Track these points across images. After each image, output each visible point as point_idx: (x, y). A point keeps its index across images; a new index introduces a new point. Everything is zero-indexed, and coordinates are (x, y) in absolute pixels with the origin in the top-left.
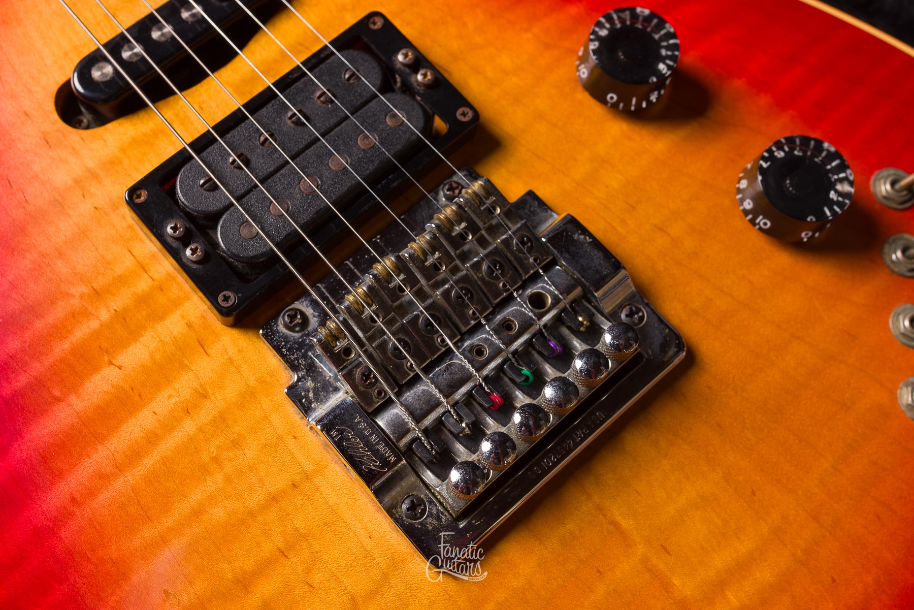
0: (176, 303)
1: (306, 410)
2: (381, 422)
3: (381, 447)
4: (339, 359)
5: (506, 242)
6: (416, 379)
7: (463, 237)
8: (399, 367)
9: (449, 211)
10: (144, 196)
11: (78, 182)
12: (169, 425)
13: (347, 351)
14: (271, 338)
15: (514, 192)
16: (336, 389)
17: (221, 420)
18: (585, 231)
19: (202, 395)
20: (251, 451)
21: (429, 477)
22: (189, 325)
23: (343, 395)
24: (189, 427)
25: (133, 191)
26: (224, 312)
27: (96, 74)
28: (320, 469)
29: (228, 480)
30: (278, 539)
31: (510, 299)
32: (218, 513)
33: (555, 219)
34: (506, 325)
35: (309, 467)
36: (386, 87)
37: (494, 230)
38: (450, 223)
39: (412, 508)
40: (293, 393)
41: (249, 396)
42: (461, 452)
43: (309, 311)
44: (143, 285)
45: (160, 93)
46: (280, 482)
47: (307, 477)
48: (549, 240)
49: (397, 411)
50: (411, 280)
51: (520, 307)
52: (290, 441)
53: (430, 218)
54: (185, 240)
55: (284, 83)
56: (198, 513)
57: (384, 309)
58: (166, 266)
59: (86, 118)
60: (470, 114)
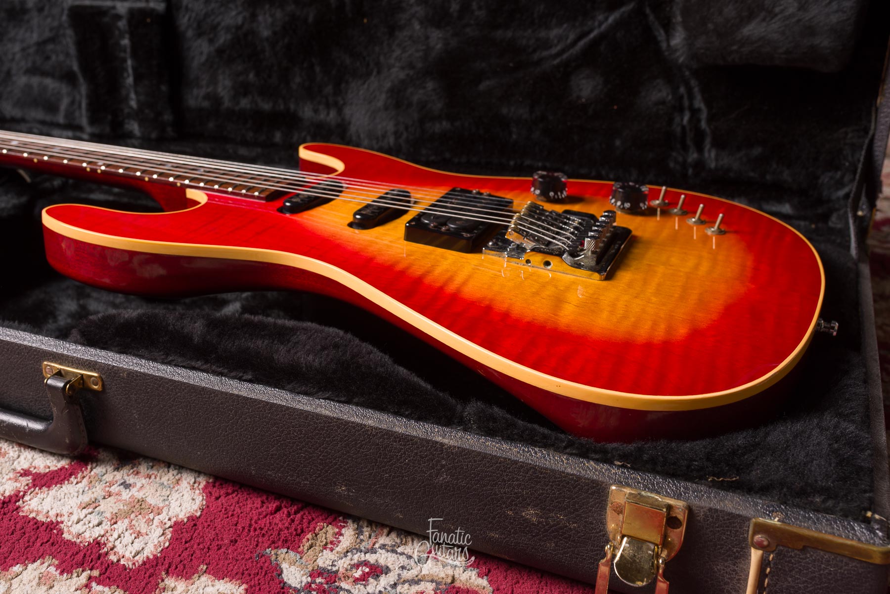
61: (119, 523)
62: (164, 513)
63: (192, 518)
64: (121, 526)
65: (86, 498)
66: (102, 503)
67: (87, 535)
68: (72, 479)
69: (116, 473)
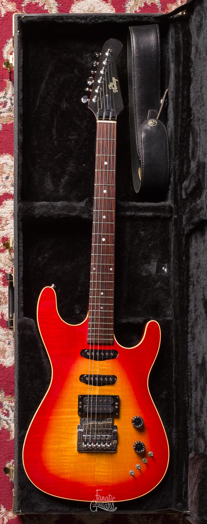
0: (75, 408)
1: (78, 429)
2: (83, 435)
3: (82, 437)
7: (105, 426)
8: (89, 432)
10: (80, 397)
11: (76, 387)
12: (65, 419)
13: (86, 428)
14: (81, 419)
15: (115, 424)
16: (82, 429)
17: (70, 422)
18: (117, 434)
19: (70, 419)
20: (70, 427)
21: (83, 443)
23: (82, 430)
24: (67, 421)
25: (80, 395)
26: (78, 413)
27: (87, 378)
28: (75, 435)
29: (66, 428)
31: (104, 434)
32: (63, 430)
33: (116, 430)
34: (102, 436)
35: (74, 433)
36: (112, 405)
37: (109, 428)
38: (105, 424)
39: (80, 444)
40: (78, 426)
41: (74, 422)
42: (88, 444)
43: (86, 420)
44: (73, 403)
45: (91, 384)
46: (71, 432)
47: (73, 434)
48: (113, 432)
49: (86, 436)
50: (97, 426)
51: (105, 436)
52: (74, 430)
53: (104, 422)
54: (81, 405)
57: (92, 427)
59: (82, 379)
60: (118, 414)
62: (4, 359)
63: (5, 367)
66: (1, 342)
68: (5, 328)
69: (12, 337)
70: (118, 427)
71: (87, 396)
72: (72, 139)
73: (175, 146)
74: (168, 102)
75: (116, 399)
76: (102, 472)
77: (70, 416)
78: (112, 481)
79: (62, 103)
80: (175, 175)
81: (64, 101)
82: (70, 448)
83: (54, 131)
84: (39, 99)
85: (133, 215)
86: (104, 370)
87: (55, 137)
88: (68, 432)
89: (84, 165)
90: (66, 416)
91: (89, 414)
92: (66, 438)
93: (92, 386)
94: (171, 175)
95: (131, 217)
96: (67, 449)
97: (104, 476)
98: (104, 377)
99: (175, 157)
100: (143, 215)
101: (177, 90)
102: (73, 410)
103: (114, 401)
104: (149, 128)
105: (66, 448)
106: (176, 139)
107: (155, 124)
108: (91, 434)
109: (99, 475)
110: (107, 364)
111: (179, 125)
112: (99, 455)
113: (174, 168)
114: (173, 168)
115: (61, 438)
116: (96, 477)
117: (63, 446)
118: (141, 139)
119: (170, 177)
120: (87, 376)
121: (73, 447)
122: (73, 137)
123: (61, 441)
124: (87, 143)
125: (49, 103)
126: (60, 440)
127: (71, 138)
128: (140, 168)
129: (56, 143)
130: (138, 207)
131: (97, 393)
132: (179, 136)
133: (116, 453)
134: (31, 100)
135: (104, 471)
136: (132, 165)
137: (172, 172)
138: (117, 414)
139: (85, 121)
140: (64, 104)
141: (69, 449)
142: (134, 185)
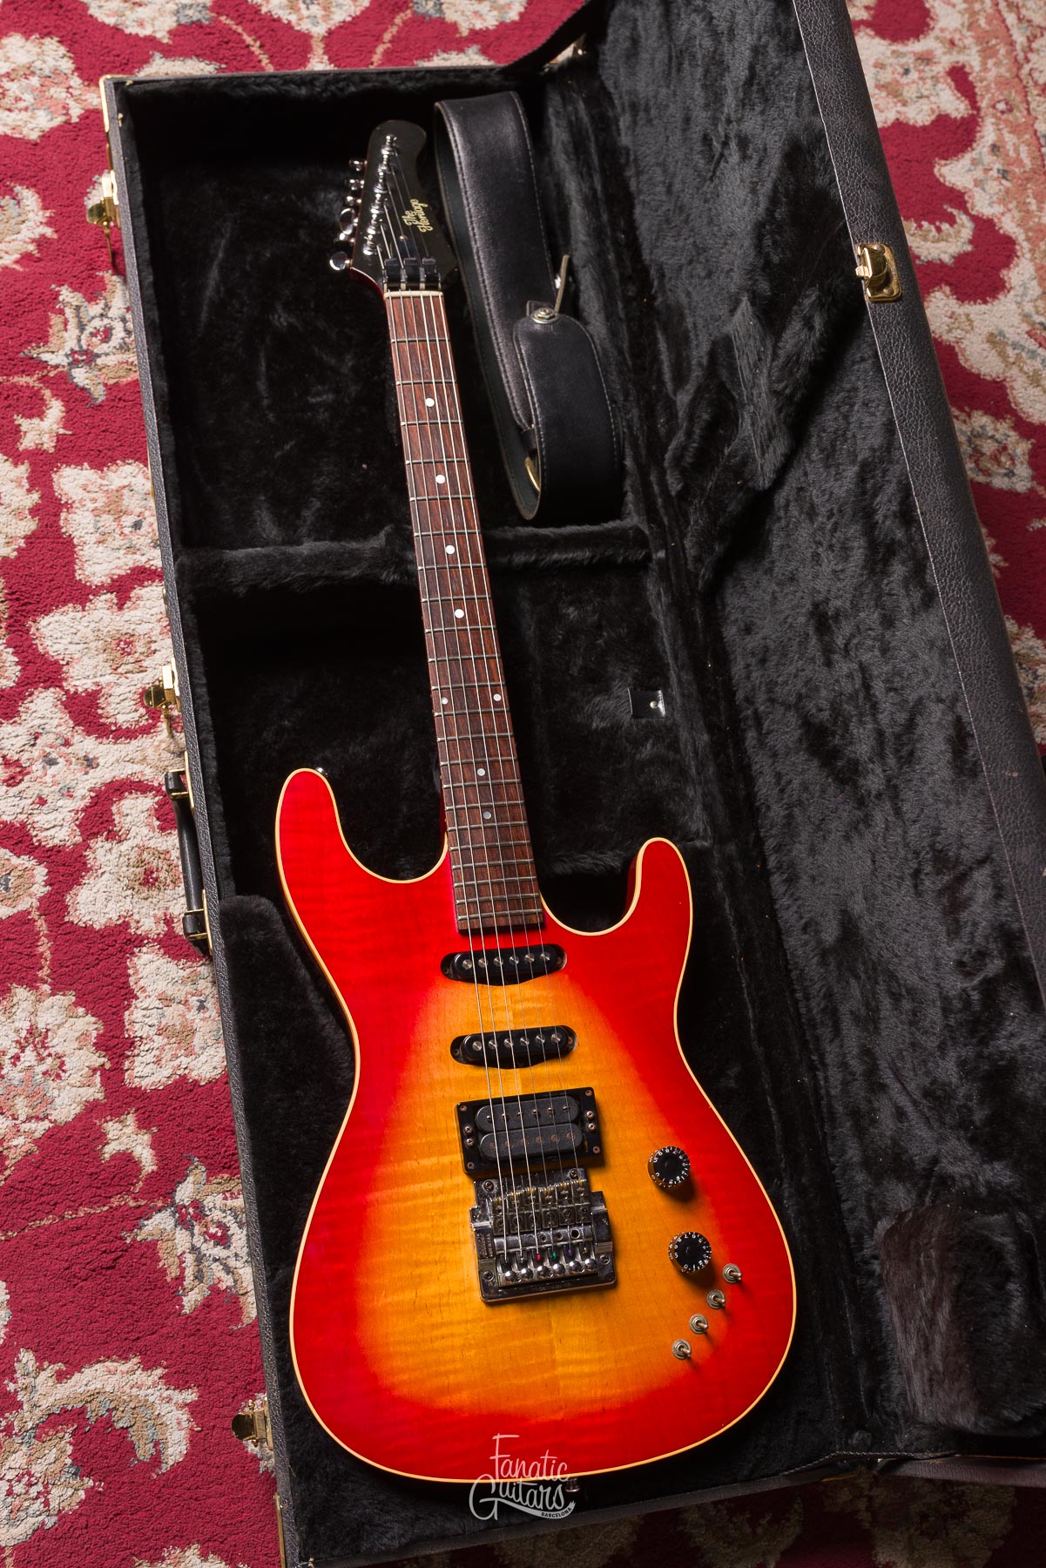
0: (451, 1153)
1: (473, 1220)
2: (495, 1241)
3: (490, 1250)
4: (496, 1211)
5: (579, 1207)
6: (516, 1234)
7: (565, 1196)
8: (513, 1227)
9: (566, 1184)
10: (464, 1109)
11: (443, 1081)
12: (424, 1194)
13: (500, 1211)
14: (477, 1187)
15: (596, 1188)
16: (488, 1220)
17: (442, 1204)
18: (608, 1220)
19: (441, 1191)
20: (446, 1222)
21: (500, 1269)
22: (451, 1163)
23: (488, 1224)
24: (430, 1200)
25: (462, 1104)
26: (466, 1168)
27: (475, 1044)
28: (465, 1242)
29: (433, 1226)
30: (437, 1257)
31: (565, 1227)
32: (422, 1236)
33: (601, 1208)
34: (559, 1235)
35: (462, 1239)
36: (575, 1122)
37: (577, 1200)
38: (563, 1188)
39: (488, 1275)
40: (473, 1211)
41: (457, 1202)
42: (515, 1267)
43: (496, 1186)
44: (444, 1137)
45: (492, 1064)
46: (449, 1239)
47: (459, 1242)
48: (594, 1215)
49: (503, 1240)
50: (536, 1200)
51: (567, 1231)
52: (461, 1228)
53: (557, 1182)
54: (469, 1136)
55: (540, 1096)
56: (416, 1231)
57: (521, 1205)
58: (456, 1135)
59: (459, 1052)
60: (598, 1151)
61: (161, 1037)
62: (189, 1059)
63: (196, 1083)
64: (159, 1041)
65: (171, 991)
66: (174, 1005)
67: (137, 1026)
68: (183, 961)
69: (210, 985)
70: (607, 1195)
71: (485, 1103)
72: (319, 404)
73: (620, 373)
74: (576, 281)
75: (583, 1098)
76: (579, 1362)
77: (438, 1184)
78: (618, 1391)
79: (276, 316)
80: (635, 446)
81: (280, 311)
82: (457, 1294)
83: (262, 386)
84: (205, 308)
85: (536, 561)
86: (526, 1012)
87: (266, 402)
88: (439, 1239)
89: (364, 466)
90: (426, 1186)
91: (504, 1161)
92: (436, 1263)
93: (499, 1071)
94: (624, 452)
95: (527, 567)
96: (444, 1301)
97: (591, 1375)
98: (532, 1033)
99: (626, 399)
100: (566, 559)
101: (597, 234)
102: (446, 1160)
103: (580, 1107)
104: (537, 327)
105: (441, 1296)
106: (621, 352)
107: (553, 317)
108: (521, 1233)
109: (571, 1376)
110: (536, 993)
111: (620, 319)
112: (561, 1305)
113: (630, 427)
114: (625, 430)
115: (418, 1264)
116: (562, 1383)
117: (430, 1290)
118: (521, 354)
119: (623, 457)
120: (476, 1038)
121: (464, 1291)
122: (319, 399)
123: (420, 1276)
124: (364, 409)
125: (239, 315)
126: (418, 1271)
127: (314, 400)
128: (528, 459)
129: (271, 417)
130: (546, 537)
131: (517, 1091)
132: (626, 345)
133: (615, 1286)
134: (183, 313)
135: (586, 1356)
136: (504, 458)
137: (626, 443)
138: (596, 1150)
139: (349, 357)
140: (279, 317)
141: (453, 1300)
142: (521, 507)
